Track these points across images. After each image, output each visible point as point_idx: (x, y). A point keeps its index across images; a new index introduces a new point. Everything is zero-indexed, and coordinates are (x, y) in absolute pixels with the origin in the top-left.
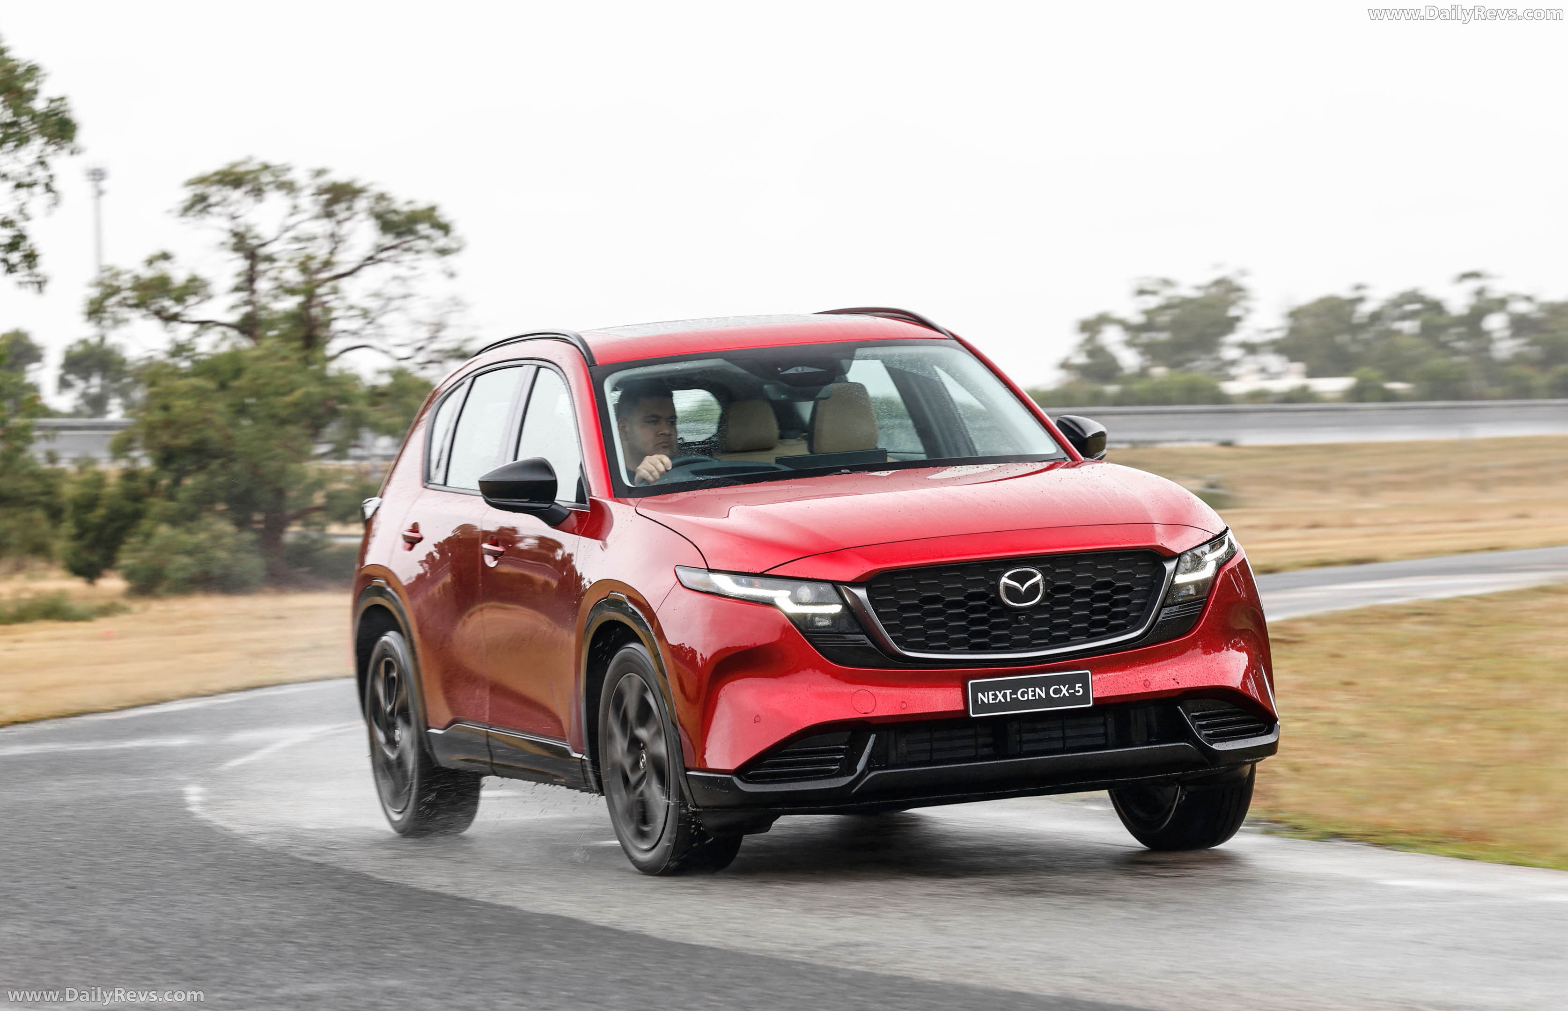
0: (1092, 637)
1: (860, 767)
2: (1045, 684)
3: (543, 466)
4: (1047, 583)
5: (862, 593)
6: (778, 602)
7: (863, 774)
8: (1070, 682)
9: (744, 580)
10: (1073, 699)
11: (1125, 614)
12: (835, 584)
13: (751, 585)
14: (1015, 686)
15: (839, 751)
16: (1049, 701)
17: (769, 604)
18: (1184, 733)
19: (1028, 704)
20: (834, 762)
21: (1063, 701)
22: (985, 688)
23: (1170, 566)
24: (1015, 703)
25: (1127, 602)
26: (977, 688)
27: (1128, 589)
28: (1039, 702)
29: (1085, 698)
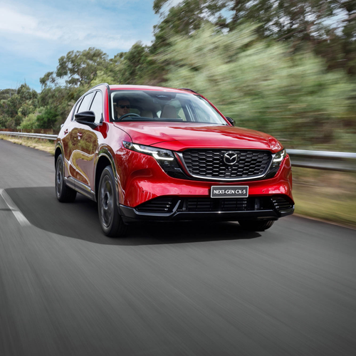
0: (249, 176)
1: (174, 210)
2: (235, 189)
3: (92, 113)
4: (238, 158)
5: (181, 155)
6: (154, 155)
7: (175, 213)
8: (242, 189)
9: (143, 147)
10: (242, 194)
11: (259, 169)
12: (172, 151)
13: (144, 149)
14: (225, 189)
15: (168, 204)
16: (235, 194)
17: (151, 154)
18: (273, 207)
19: (229, 195)
20: (167, 208)
21: (240, 195)
22: (216, 189)
23: (273, 156)
24: (225, 194)
25: (259, 166)
26: (214, 189)
27: (260, 162)
28: (232, 195)
29: (246, 195)
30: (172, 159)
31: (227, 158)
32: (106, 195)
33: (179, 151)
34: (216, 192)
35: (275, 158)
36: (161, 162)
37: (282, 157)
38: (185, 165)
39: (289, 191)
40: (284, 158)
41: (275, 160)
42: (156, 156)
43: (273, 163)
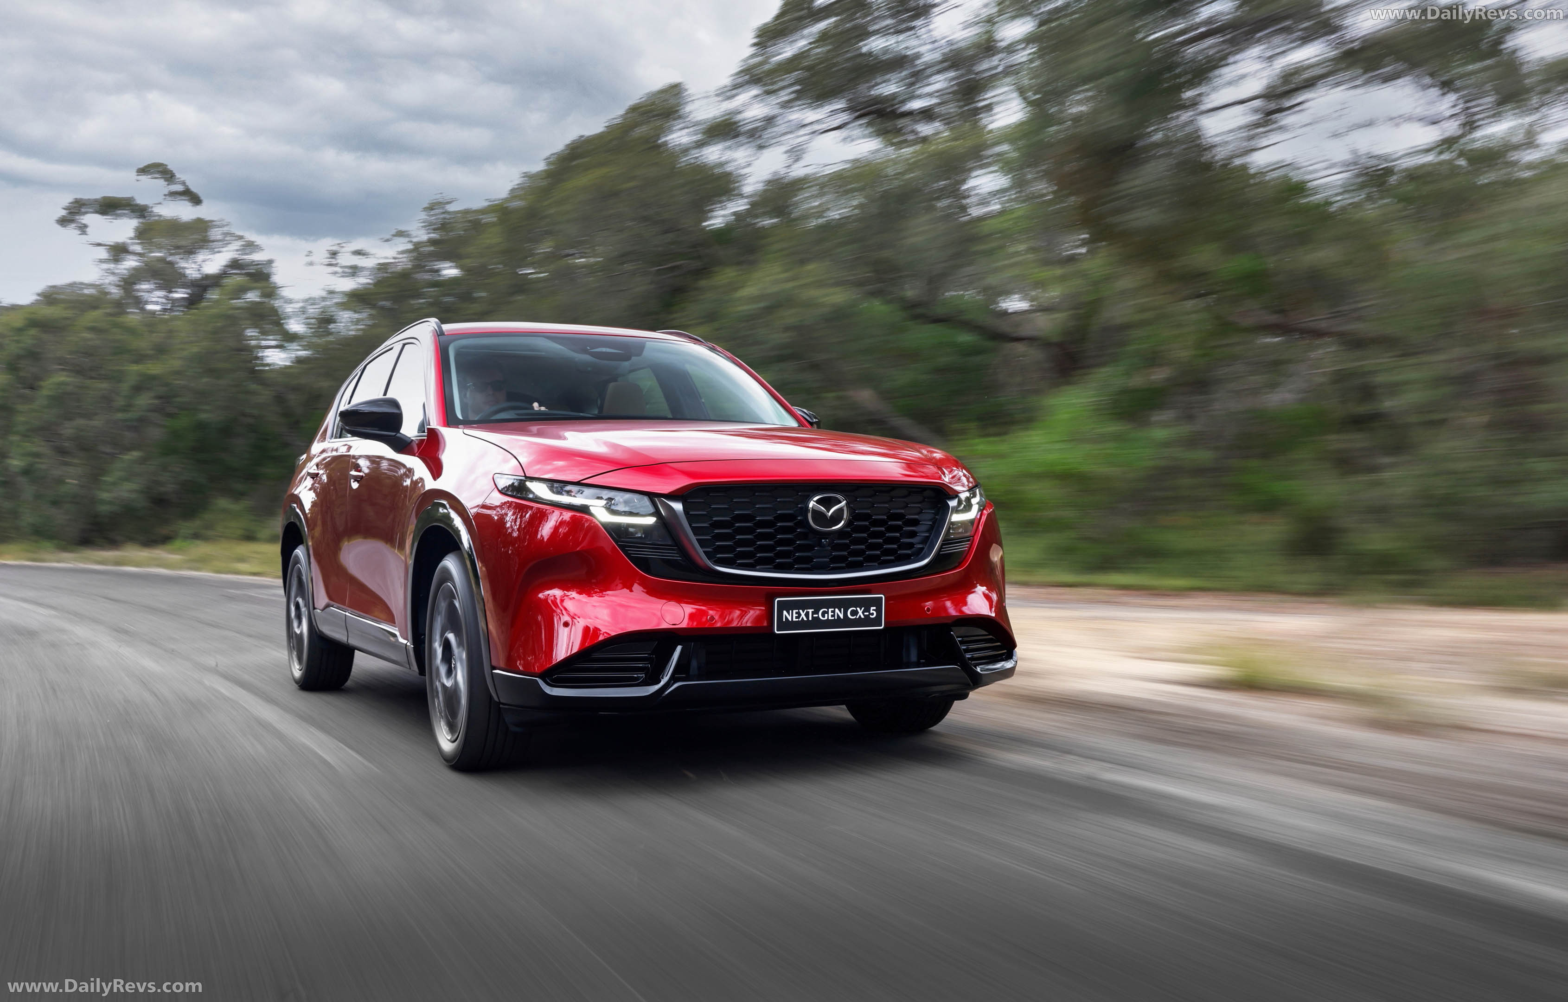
30: (651, 520)
31: (817, 514)
32: (447, 646)
33: (673, 496)
34: (790, 616)
35: (956, 510)
36: (618, 531)
37: (975, 508)
38: (693, 538)
39: (1001, 608)
40: (981, 511)
41: (956, 518)
42: (601, 514)
43: (953, 523)
